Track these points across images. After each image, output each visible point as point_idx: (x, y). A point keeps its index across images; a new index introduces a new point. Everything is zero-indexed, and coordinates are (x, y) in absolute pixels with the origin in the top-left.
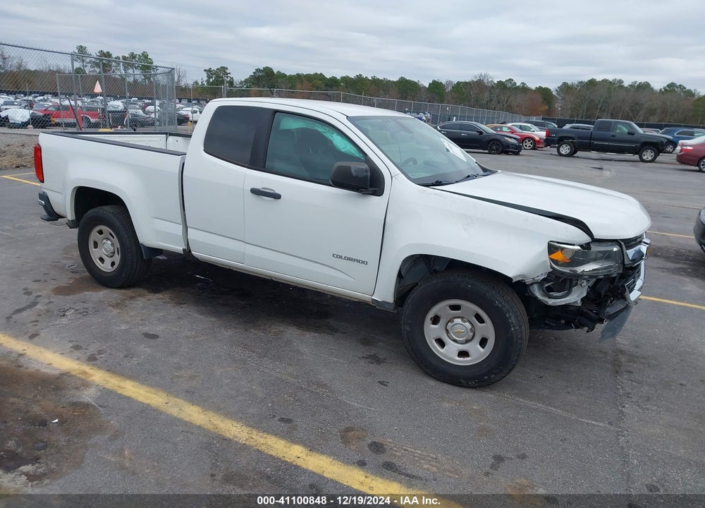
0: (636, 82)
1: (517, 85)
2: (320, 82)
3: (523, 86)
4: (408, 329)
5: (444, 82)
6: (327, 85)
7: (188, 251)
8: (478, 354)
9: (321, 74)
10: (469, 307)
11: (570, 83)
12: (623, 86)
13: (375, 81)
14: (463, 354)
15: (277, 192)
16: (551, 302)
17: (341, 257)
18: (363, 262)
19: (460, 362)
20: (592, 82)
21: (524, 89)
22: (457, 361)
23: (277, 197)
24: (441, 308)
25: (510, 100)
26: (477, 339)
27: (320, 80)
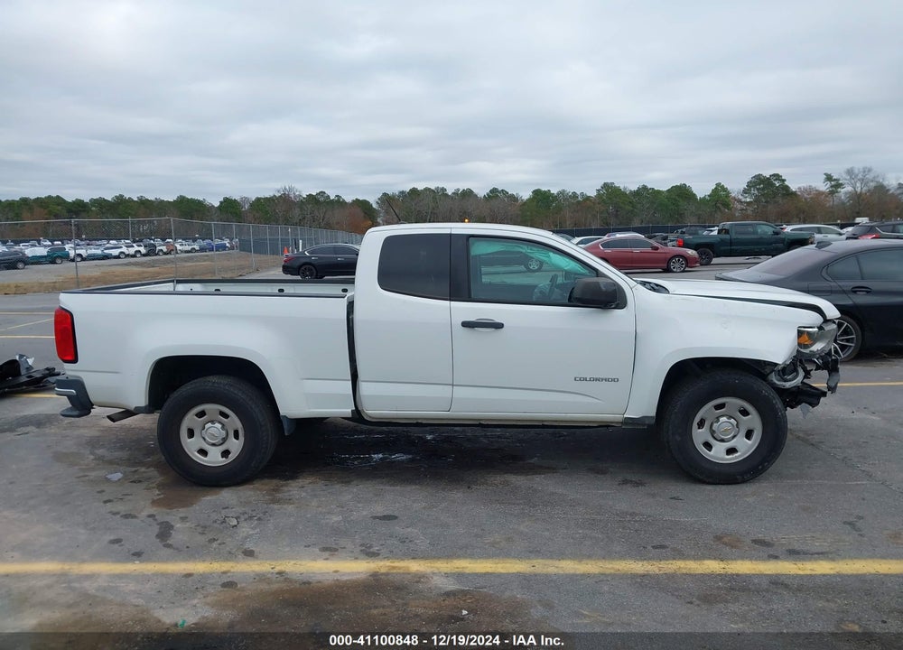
0: (458, 190)
1: (331, 198)
2: (60, 208)
3: (339, 199)
4: (678, 438)
5: (238, 198)
6: (70, 211)
7: (357, 414)
8: (746, 447)
9: (58, 196)
10: (734, 403)
11: (390, 193)
12: (447, 195)
13: (144, 203)
14: (731, 451)
15: (498, 320)
16: (788, 385)
17: (585, 379)
18: (613, 380)
19: (731, 459)
20: (414, 191)
21: (339, 202)
22: (727, 460)
23: (499, 326)
24: (706, 410)
25: (327, 216)
26: (743, 432)
27: (58, 205)
